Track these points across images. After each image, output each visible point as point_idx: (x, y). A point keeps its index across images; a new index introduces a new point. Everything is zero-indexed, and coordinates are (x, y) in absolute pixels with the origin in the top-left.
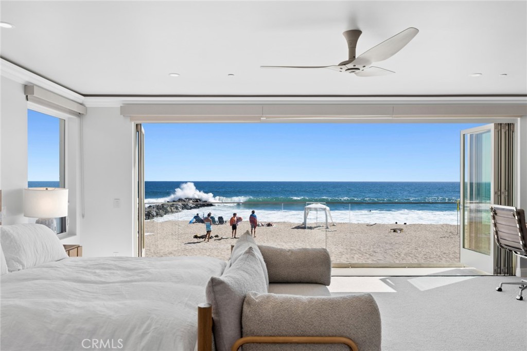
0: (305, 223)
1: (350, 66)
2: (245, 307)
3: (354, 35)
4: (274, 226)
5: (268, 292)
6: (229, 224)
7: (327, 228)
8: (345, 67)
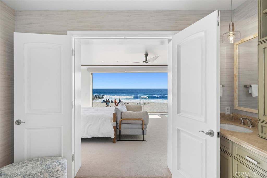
0: (140, 103)
1: (146, 62)
2: (122, 113)
3: (147, 55)
4: (130, 103)
5: (127, 111)
6: (114, 103)
7: (147, 104)
8: (144, 62)
